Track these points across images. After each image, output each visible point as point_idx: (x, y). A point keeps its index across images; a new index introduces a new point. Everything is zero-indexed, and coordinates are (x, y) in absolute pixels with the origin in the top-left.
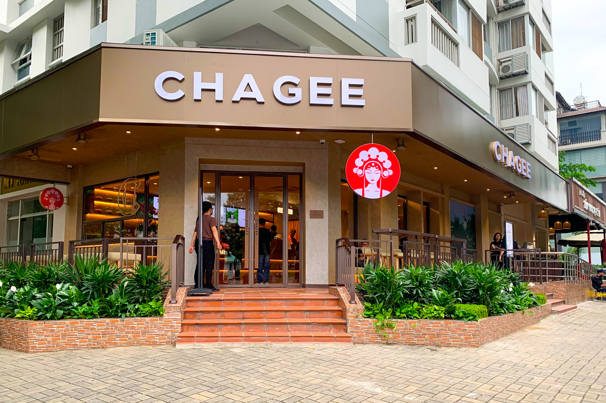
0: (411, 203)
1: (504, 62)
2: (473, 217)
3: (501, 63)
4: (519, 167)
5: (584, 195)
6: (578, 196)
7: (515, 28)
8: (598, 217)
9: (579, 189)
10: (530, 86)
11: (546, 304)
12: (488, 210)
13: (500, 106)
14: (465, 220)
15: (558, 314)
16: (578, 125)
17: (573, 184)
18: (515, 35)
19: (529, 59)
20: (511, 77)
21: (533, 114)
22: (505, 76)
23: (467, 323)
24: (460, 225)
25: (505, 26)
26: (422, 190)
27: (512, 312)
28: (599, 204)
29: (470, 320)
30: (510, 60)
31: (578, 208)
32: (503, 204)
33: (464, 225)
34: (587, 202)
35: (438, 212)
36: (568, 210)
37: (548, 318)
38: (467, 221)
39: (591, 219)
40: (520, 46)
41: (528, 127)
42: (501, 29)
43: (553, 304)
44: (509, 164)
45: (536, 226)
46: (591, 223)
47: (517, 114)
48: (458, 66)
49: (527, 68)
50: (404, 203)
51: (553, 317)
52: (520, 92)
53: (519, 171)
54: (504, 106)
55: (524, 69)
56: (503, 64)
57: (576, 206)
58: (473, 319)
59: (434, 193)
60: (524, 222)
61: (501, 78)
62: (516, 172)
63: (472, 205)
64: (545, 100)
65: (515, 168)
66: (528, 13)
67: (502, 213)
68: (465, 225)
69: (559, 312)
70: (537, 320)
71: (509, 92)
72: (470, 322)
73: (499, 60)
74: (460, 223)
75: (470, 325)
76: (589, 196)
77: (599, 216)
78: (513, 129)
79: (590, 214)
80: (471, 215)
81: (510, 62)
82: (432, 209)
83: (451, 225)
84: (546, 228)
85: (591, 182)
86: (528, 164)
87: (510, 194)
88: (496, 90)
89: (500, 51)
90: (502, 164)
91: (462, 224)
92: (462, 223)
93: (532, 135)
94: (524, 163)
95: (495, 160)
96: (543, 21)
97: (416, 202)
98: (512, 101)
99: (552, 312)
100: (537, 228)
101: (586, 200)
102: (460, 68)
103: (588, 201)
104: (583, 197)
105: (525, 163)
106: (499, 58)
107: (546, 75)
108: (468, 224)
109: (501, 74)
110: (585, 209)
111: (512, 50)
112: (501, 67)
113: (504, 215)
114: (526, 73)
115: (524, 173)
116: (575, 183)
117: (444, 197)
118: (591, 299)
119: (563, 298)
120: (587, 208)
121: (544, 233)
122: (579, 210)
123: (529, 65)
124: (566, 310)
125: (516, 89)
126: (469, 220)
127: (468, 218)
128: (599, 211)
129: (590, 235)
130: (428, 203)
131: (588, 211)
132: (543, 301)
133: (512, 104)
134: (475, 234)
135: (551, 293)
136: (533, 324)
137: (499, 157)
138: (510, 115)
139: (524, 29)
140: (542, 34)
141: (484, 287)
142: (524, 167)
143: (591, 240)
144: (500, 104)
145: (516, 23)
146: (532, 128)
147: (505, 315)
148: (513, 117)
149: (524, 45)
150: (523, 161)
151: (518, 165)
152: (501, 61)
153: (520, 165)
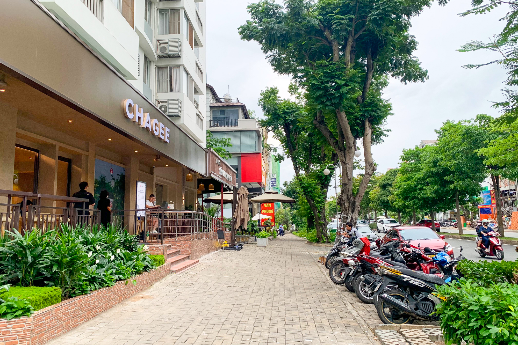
0: (44, 157)
1: (163, 43)
2: (123, 177)
3: (160, 44)
4: (156, 130)
5: (219, 163)
6: (214, 163)
7: (172, 18)
8: (230, 182)
9: (216, 158)
10: (182, 68)
11: (165, 264)
12: (140, 172)
13: (158, 81)
14: (114, 179)
15: (176, 273)
16: (226, 115)
17: (210, 154)
18: (172, 24)
19: (182, 45)
20: (167, 58)
21: (184, 92)
22: (163, 55)
23: (11, 322)
24: (107, 183)
25: (165, 14)
26: (58, 144)
27: (108, 286)
28: (231, 172)
29: (16, 316)
30: (167, 43)
31: (214, 173)
32: (155, 167)
33: (111, 183)
34: (222, 170)
35: (79, 169)
36: (206, 174)
37: (163, 280)
38: (116, 180)
39: (224, 182)
40: (176, 33)
41: (179, 103)
42: (162, 15)
43: (172, 263)
44: (144, 124)
45: (186, 187)
46: (224, 186)
47: (171, 91)
48: (102, 21)
49: (180, 52)
50: (36, 157)
51: (170, 277)
52: (174, 71)
53: (156, 134)
54: (161, 81)
55: (177, 53)
56: (162, 45)
57: (212, 172)
58: (23, 315)
59: (75, 149)
60: (175, 184)
61: (160, 57)
62: (153, 135)
63: (122, 166)
64: (195, 84)
65: (150, 130)
66: (183, 8)
67: (155, 174)
68: (113, 184)
69: (177, 271)
70: (149, 285)
71: (165, 70)
72: (17, 319)
73: (158, 41)
74: (107, 182)
75: (17, 323)
76: (224, 165)
77: (231, 180)
78: (167, 102)
79: (224, 179)
80: (120, 174)
81: (167, 45)
82: (74, 166)
83: (95, 184)
84: (195, 188)
85: (230, 155)
86: (167, 129)
87: (157, 157)
88: (155, 66)
89: (160, 34)
90: (136, 124)
91: (109, 183)
92: (109, 181)
93: (182, 110)
94: (162, 128)
95: (126, 117)
96: (196, 20)
97: (49, 156)
98: (168, 79)
99: (171, 272)
100: (186, 189)
101: (221, 167)
102: (103, 24)
103: (222, 168)
104: (219, 165)
105: (164, 127)
106: (158, 39)
107: (196, 64)
108: (116, 183)
109: (159, 52)
110: (220, 175)
111: (169, 35)
112: (159, 47)
113: (157, 176)
114: (179, 57)
115: (161, 137)
116: (212, 153)
117: (88, 155)
118: (217, 249)
119: (188, 253)
120: (221, 174)
121: (193, 193)
122: (215, 175)
123: (182, 50)
124: (185, 267)
125: (171, 69)
126: (117, 179)
127: (117, 178)
128: (231, 177)
129: (223, 195)
130: (71, 160)
131: (222, 176)
132: (161, 262)
133: (168, 80)
134: (124, 193)
135: (178, 250)
136: (142, 290)
137: (130, 116)
138: (165, 90)
139: (179, 20)
140: (195, 30)
141: (62, 262)
142: (162, 131)
143: (224, 199)
144: (158, 79)
145: (174, 13)
146: (182, 103)
147: (95, 293)
148: (168, 92)
149: (179, 33)
150: (161, 125)
151: (155, 128)
152: (160, 42)
153: (157, 128)
